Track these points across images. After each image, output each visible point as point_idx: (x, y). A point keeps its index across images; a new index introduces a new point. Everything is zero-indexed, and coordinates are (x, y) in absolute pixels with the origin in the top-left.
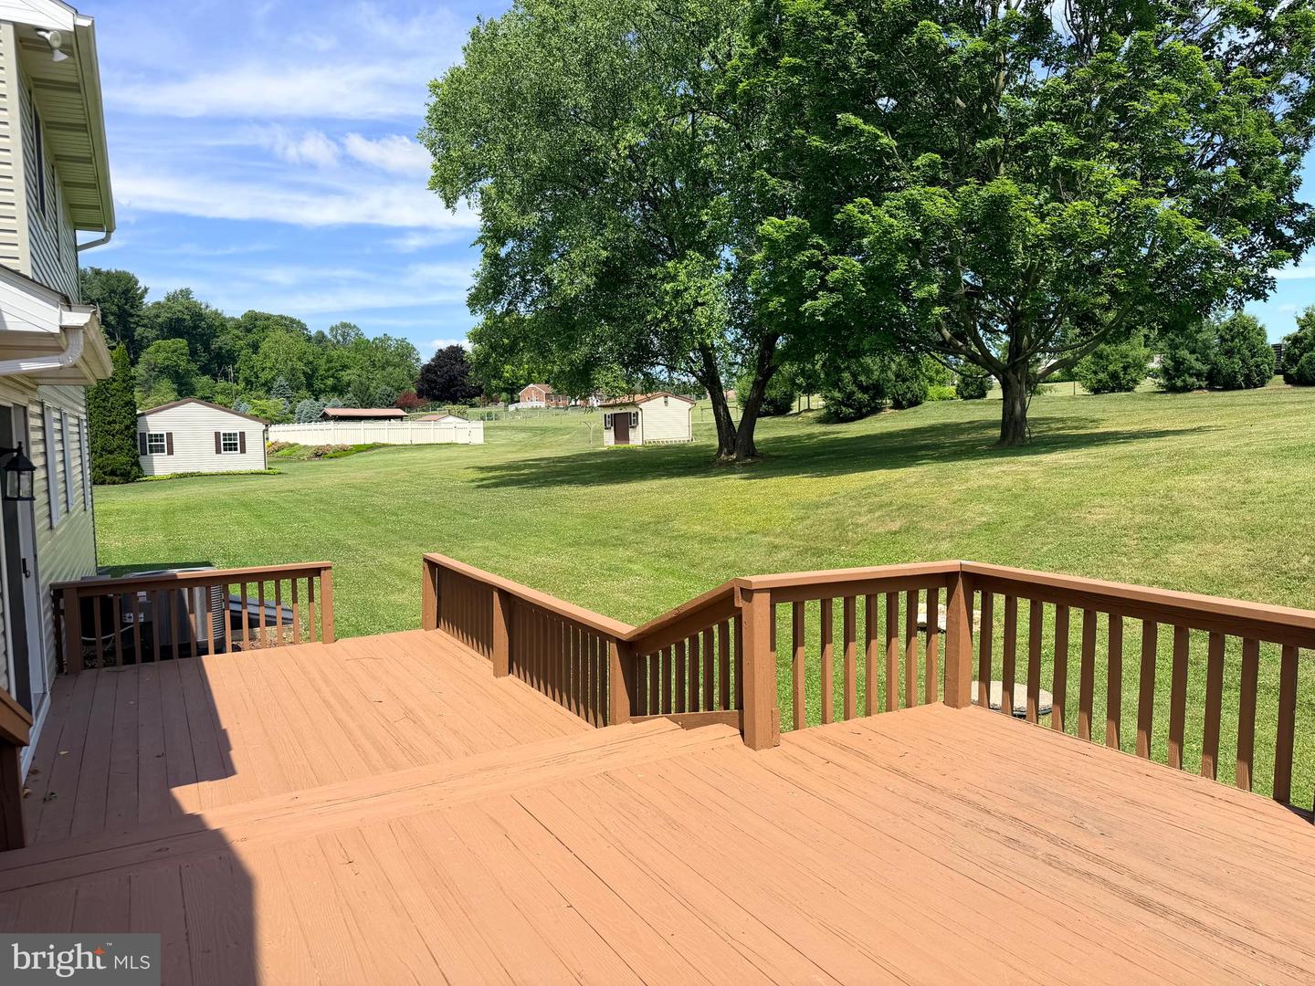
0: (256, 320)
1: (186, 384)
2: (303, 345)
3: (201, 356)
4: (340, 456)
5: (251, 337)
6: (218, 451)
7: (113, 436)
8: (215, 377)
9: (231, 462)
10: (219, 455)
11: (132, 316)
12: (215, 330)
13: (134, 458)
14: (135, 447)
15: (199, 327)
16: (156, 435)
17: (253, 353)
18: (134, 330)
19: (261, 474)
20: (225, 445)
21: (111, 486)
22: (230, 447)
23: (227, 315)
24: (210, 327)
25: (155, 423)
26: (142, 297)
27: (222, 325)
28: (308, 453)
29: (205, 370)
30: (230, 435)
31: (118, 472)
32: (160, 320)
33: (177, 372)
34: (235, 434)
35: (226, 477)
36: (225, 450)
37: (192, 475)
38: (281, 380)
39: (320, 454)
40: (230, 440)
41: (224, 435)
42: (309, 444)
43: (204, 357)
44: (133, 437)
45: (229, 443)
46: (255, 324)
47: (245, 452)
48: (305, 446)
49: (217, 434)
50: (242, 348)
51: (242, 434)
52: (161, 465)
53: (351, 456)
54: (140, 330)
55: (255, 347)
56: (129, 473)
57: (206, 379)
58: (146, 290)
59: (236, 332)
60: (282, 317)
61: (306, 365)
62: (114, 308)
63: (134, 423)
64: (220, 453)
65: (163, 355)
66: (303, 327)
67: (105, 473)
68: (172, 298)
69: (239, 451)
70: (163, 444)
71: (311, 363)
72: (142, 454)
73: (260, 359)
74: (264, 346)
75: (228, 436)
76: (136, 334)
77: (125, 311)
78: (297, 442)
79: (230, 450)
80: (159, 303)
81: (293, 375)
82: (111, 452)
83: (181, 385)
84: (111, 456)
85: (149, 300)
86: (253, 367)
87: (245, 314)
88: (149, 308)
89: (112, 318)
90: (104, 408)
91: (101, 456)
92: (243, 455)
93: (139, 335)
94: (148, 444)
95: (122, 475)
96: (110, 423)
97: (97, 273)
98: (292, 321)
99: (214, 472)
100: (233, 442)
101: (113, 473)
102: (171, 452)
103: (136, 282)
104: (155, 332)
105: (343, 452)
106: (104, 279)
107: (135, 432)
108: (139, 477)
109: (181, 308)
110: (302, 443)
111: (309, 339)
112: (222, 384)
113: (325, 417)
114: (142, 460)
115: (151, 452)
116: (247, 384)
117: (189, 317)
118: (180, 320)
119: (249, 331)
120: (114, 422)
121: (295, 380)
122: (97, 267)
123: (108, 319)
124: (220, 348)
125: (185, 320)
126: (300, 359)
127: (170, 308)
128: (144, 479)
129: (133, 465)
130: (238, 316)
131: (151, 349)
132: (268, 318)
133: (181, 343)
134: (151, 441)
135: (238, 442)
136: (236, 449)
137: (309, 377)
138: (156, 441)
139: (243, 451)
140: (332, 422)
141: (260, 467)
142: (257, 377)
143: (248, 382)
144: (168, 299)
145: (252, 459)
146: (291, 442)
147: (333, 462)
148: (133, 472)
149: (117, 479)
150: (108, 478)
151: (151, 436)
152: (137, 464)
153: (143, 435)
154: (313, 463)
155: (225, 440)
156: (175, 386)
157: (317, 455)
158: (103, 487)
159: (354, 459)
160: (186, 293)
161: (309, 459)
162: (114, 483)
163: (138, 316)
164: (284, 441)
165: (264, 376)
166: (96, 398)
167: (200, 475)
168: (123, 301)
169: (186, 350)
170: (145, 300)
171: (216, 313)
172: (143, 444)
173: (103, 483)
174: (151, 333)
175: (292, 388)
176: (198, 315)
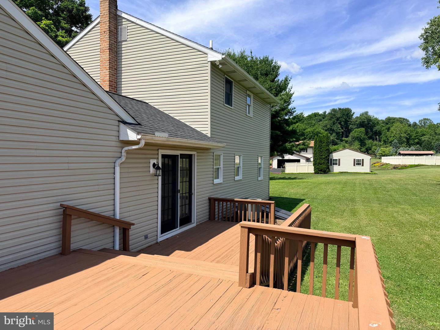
0: (390, 120)
1: (364, 142)
2: (406, 128)
3: (369, 133)
4: (403, 169)
5: (388, 126)
6: (354, 165)
7: (322, 159)
8: (373, 140)
9: (358, 169)
10: (354, 167)
11: (349, 121)
12: (375, 124)
13: (327, 166)
14: (328, 163)
15: (370, 124)
16: (335, 160)
17: (388, 131)
18: (349, 126)
19: (368, 173)
20: (357, 163)
21: (320, 174)
22: (358, 164)
23: (380, 119)
24: (373, 123)
25: (335, 156)
26: (352, 115)
27: (377, 122)
28: (392, 167)
29: (370, 138)
30: (359, 160)
31: (323, 170)
32: (357, 122)
33: (360, 139)
34: (360, 160)
35: (356, 174)
36: (357, 165)
37: (345, 172)
38: (396, 141)
39: (395, 167)
40: (359, 161)
41: (357, 160)
42: (393, 164)
43: (370, 134)
44: (328, 160)
45: (359, 163)
46: (390, 121)
47: (363, 166)
48: (391, 165)
49: (354, 160)
50: (384, 130)
51: (363, 160)
52: (336, 169)
53: (408, 169)
54: (351, 126)
55: (388, 129)
56: (326, 170)
57: (371, 141)
58: (354, 113)
59: (382, 124)
60: (400, 118)
61: (407, 135)
62: (344, 120)
63: (329, 156)
64: (355, 166)
65: (357, 133)
66: (407, 121)
67: (319, 170)
68: (362, 115)
69: (361, 165)
70: (337, 162)
71: (409, 134)
72: (330, 165)
73: (390, 133)
74: (392, 129)
75: (358, 160)
76: (349, 127)
77: (347, 120)
78: (389, 163)
79: (358, 165)
80: (357, 117)
81: (400, 139)
82: (321, 164)
83: (361, 143)
84: (321, 166)
85: (354, 116)
86: (387, 136)
87: (386, 118)
88: (354, 119)
89: (343, 123)
90: (320, 151)
91: (318, 165)
92: (362, 167)
93: (351, 127)
94: (333, 162)
95: (323, 171)
96: (321, 156)
97: (340, 109)
98: (404, 119)
99: (352, 172)
100: (359, 162)
101: (321, 170)
102: (339, 165)
103: (351, 111)
104: (355, 126)
105: (405, 167)
106: (341, 111)
107: (329, 159)
108: (328, 172)
109: (364, 118)
110: (391, 163)
111: (410, 125)
112: (375, 142)
113: (400, 154)
114: (330, 167)
115: (333, 165)
116: (384, 142)
117: (366, 121)
118: (363, 122)
119: (387, 124)
120: (323, 155)
121: (401, 140)
122: (340, 108)
123: (341, 123)
124: (376, 130)
125: (365, 121)
126: (405, 133)
127: (361, 118)
128: (330, 173)
129: (327, 168)
130: (384, 119)
131: (353, 132)
132: (394, 119)
133: (363, 129)
134: (333, 161)
135: (361, 162)
136: (360, 165)
137: (408, 140)
138: (335, 161)
139: (363, 165)
140: (402, 156)
141: (368, 171)
142: (388, 140)
143: (385, 141)
144: (361, 115)
145: (366, 168)
146: (387, 163)
147: (399, 171)
148: (327, 171)
149: (322, 172)
150: (320, 172)
151: (334, 160)
152: (328, 168)
153: (331, 159)
154: (392, 171)
155: (357, 161)
156: (360, 143)
157: (394, 168)
158: (318, 174)
159: (409, 170)
160: (366, 113)
161: (391, 169)
162: (321, 174)
163: (351, 121)
164: (385, 162)
165: (390, 139)
166: (318, 148)
167: (347, 173)
168: (346, 117)
169: (364, 132)
170: (353, 117)
171: (376, 118)
172: (331, 162)
173: (318, 173)
174: (354, 127)
175: (400, 144)
176: (369, 119)
